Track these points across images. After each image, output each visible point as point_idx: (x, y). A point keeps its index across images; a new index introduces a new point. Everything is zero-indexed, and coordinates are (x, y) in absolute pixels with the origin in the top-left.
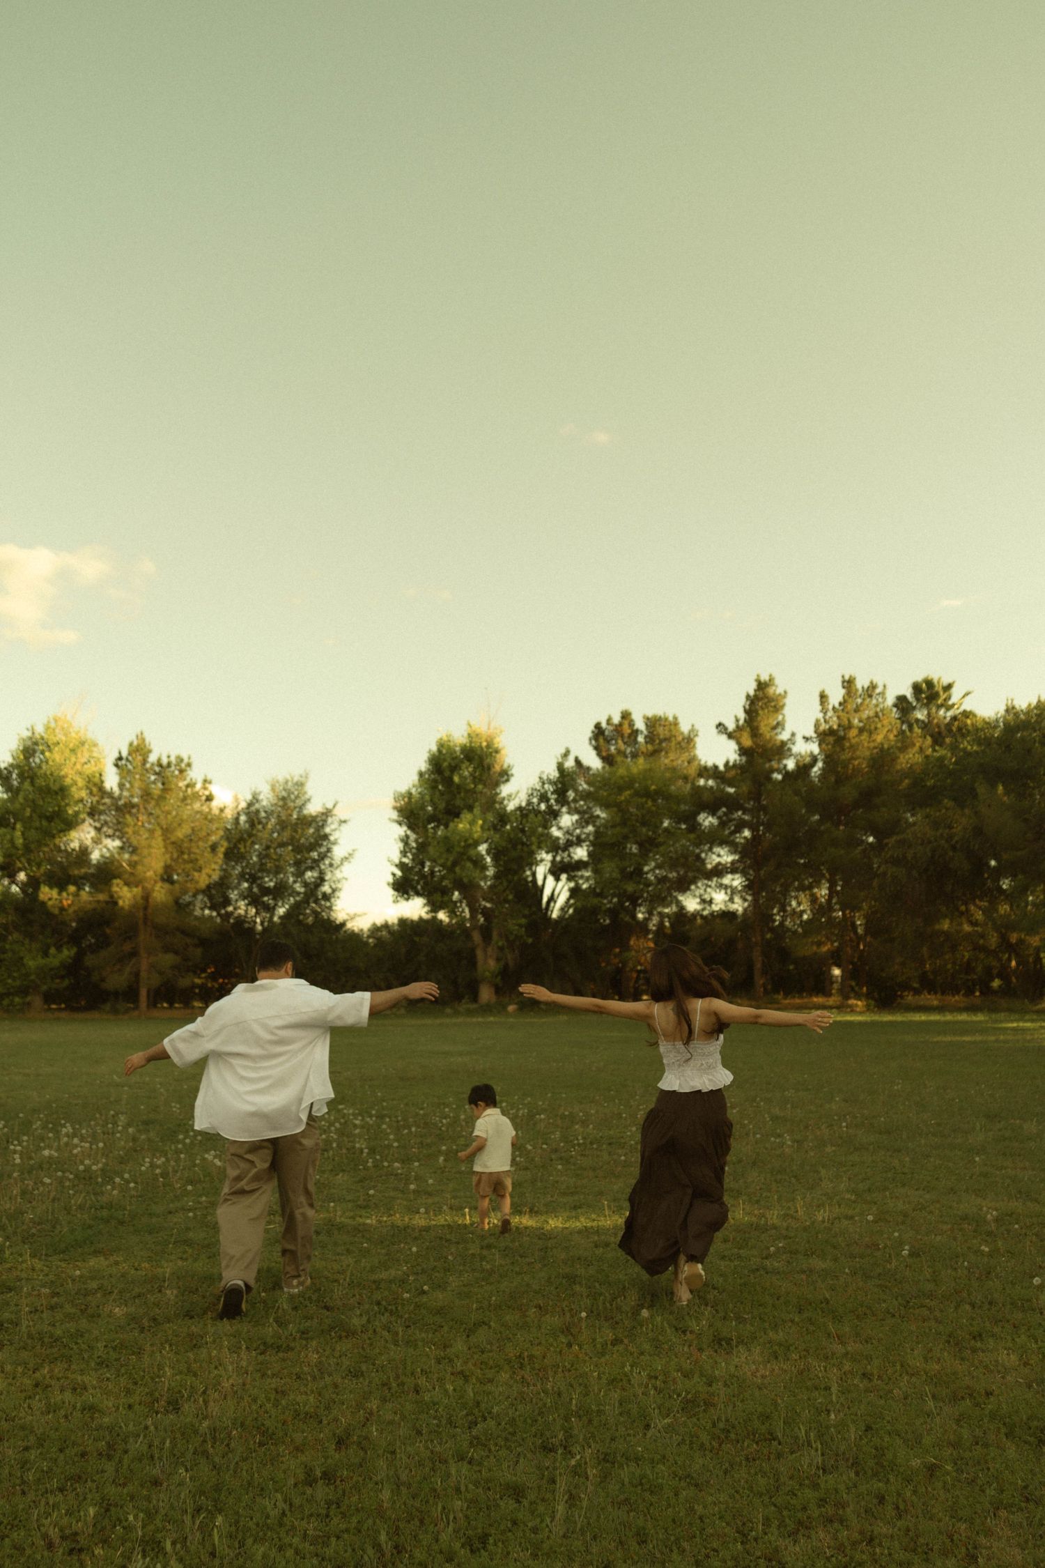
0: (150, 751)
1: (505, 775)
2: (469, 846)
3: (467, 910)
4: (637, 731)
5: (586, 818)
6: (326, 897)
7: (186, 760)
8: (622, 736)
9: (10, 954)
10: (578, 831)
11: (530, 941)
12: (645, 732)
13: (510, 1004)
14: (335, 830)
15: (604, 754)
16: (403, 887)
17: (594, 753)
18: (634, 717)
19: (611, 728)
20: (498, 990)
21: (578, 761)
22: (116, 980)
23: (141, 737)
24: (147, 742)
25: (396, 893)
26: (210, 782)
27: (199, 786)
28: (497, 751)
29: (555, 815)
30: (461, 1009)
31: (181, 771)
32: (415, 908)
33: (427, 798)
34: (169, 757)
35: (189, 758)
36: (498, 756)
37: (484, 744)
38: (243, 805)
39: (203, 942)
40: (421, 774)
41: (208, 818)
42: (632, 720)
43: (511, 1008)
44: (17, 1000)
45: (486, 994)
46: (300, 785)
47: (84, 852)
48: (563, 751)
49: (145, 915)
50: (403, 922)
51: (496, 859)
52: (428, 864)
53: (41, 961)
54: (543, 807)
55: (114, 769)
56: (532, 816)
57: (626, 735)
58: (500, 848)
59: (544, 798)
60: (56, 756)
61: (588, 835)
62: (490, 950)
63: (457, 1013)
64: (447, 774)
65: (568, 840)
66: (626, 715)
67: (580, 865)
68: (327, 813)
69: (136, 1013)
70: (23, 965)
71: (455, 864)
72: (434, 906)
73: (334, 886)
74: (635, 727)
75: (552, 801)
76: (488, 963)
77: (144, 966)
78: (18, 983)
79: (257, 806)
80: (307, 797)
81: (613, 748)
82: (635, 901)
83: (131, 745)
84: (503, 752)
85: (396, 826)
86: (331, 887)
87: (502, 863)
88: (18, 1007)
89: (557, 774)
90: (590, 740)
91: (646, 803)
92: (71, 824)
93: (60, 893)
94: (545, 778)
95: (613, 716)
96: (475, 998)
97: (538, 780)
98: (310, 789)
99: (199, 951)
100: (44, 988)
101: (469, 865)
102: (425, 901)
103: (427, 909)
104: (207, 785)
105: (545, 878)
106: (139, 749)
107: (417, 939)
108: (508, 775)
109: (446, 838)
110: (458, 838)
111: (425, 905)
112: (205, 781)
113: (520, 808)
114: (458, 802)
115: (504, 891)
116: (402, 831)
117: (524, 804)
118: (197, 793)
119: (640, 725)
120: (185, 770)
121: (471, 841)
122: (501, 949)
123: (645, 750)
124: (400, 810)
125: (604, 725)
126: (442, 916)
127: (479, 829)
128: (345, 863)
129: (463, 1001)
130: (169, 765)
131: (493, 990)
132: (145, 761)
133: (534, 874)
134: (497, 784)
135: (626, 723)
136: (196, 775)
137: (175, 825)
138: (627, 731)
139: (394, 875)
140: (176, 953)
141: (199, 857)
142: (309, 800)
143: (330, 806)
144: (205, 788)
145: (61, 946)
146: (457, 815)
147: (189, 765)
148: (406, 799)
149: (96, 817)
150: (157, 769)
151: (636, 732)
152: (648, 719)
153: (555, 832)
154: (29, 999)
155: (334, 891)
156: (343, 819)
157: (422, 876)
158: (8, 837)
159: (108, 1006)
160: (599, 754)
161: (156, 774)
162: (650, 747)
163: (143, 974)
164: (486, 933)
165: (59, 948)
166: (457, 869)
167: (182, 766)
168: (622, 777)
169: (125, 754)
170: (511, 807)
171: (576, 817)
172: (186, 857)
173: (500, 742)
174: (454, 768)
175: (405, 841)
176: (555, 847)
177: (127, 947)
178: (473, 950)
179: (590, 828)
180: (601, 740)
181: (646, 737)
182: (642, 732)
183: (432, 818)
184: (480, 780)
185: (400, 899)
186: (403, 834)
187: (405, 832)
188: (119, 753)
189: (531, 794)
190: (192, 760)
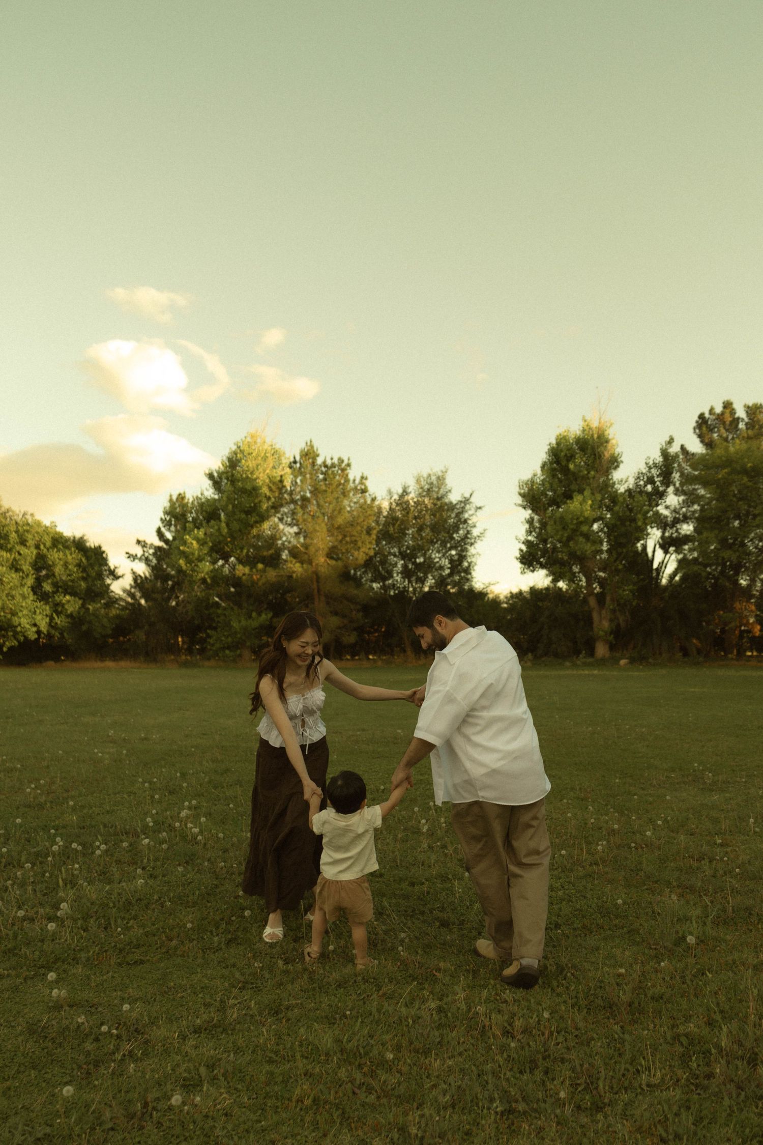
0: (318, 456)
1: (614, 462)
2: (581, 523)
3: (584, 579)
4: (738, 418)
5: (692, 498)
6: (467, 571)
7: (346, 462)
8: (724, 423)
9: (222, 618)
10: (684, 510)
12: (746, 420)
13: (622, 659)
14: (472, 515)
15: (707, 441)
16: (529, 560)
17: (697, 440)
18: (735, 406)
19: (713, 417)
20: (612, 648)
21: (683, 448)
23: (310, 444)
24: (315, 449)
25: (523, 566)
26: (366, 479)
27: (357, 482)
28: (607, 441)
29: (661, 495)
30: (578, 662)
31: (343, 470)
32: (540, 579)
33: (547, 485)
34: (332, 459)
35: (349, 459)
36: (609, 446)
37: (596, 436)
38: (396, 497)
40: (543, 464)
41: (365, 508)
42: (733, 409)
43: (623, 662)
44: (230, 653)
45: (601, 650)
46: (441, 479)
47: (274, 537)
48: (668, 439)
49: (318, 586)
50: (533, 590)
51: (608, 535)
52: (549, 540)
53: (245, 623)
54: (649, 488)
55: (290, 471)
56: (637, 496)
57: (728, 423)
58: (612, 526)
59: (651, 481)
60: (250, 463)
61: (694, 512)
62: (604, 612)
63: (575, 666)
64: (564, 463)
65: (675, 518)
66: (728, 405)
67: (686, 539)
68: (466, 501)
70: (232, 626)
71: (569, 539)
72: (555, 577)
74: (736, 416)
75: (658, 483)
76: (602, 623)
78: (230, 639)
79: (407, 497)
80: (448, 487)
81: (715, 435)
82: (737, 569)
83: (302, 451)
84: (614, 442)
85: (522, 510)
87: (612, 538)
88: (231, 658)
89: (661, 459)
90: (694, 429)
91: (743, 479)
93: (251, 569)
94: (651, 463)
95: (715, 406)
96: (591, 652)
97: (645, 466)
98: (450, 482)
99: (361, 615)
100: (250, 643)
101: (581, 539)
102: (547, 572)
103: (550, 578)
104: (364, 481)
105: (654, 551)
106: (309, 454)
107: (540, 604)
108: (617, 462)
109: (562, 518)
110: (570, 516)
111: (547, 575)
112: (362, 478)
113: (629, 491)
114: (574, 487)
115: (615, 561)
116: (527, 513)
117: (631, 486)
118: (355, 487)
119: (741, 413)
120: (346, 470)
121: (582, 519)
122: (614, 611)
123: (745, 435)
124: (523, 496)
125: (707, 415)
126: (562, 584)
127: (589, 508)
128: (479, 542)
129: (581, 656)
130: (333, 465)
131: (607, 646)
132: (313, 464)
133: (645, 547)
134: (607, 472)
135: (728, 411)
136: (354, 474)
137: (336, 513)
138: (728, 419)
139: (521, 550)
140: (344, 616)
141: (358, 539)
142: (450, 491)
143: (467, 495)
144: (362, 483)
145: (261, 612)
146: (571, 498)
147: (349, 465)
148: (530, 486)
150: (324, 469)
151: (738, 420)
152: (748, 407)
153: (661, 509)
154: (239, 652)
155: (470, 565)
156: (478, 506)
157: (545, 552)
160: (702, 442)
161: (322, 473)
162: (750, 432)
164: (601, 598)
166: (571, 544)
167: (342, 467)
168: (719, 457)
169: (298, 459)
170: (622, 489)
171: (682, 498)
172: (348, 539)
173: (611, 433)
174: (571, 457)
175: (530, 522)
176: (663, 524)
178: (590, 613)
179: (696, 507)
180: (704, 429)
181: (746, 424)
182: (743, 420)
183: (552, 502)
184: (593, 468)
185: (526, 570)
186: (528, 517)
187: (530, 515)
188: (294, 458)
189: (639, 478)
190: (351, 461)
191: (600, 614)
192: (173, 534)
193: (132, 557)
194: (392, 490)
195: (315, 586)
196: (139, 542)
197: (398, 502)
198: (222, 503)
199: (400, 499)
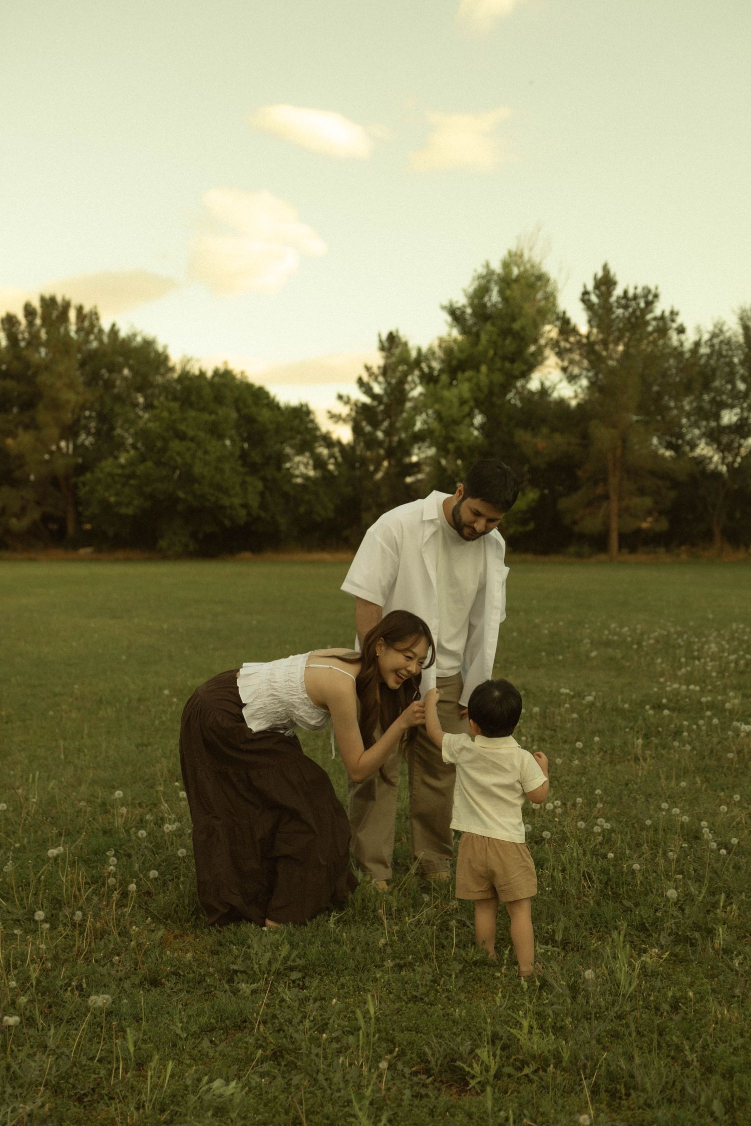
0: (615, 283)
7: (653, 291)
22: (590, 524)
23: (605, 268)
24: (612, 273)
26: (677, 314)
27: (667, 318)
31: (649, 304)
34: (636, 288)
35: (656, 288)
38: (706, 337)
39: (675, 484)
41: (678, 353)
47: (544, 392)
49: (615, 458)
55: (581, 306)
69: (603, 557)
77: (615, 507)
79: (720, 338)
83: (596, 277)
92: (532, 364)
93: (533, 436)
99: (672, 494)
104: (675, 317)
106: (605, 283)
112: (672, 313)
118: (665, 325)
120: (653, 302)
130: (635, 297)
132: (609, 294)
136: (663, 306)
140: (651, 496)
144: (674, 321)
147: (656, 296)
149: (563, 355)
150: (623, 302)
158: (475, 381)
159: (572, 549)
161: (621, 306)
163: (614, 519)
167: (650, 298)
169: (590, 287)
177: (600, 490)
188: (585, 286)
190: (659, 290)
192: (383, 386)
193: (335, 418)
194: (702, 327)
195: (610, 457)
196: (340, 397)
197: (709, 343)
198: (480, 348)
199: (711, 339)
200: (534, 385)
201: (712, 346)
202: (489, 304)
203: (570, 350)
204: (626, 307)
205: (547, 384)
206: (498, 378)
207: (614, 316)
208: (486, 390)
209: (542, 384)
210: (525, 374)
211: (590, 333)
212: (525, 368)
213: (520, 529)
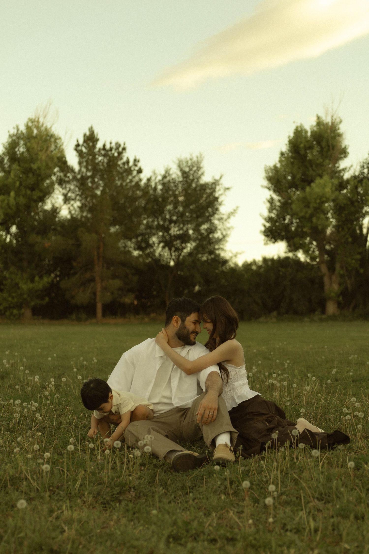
0: (97, 140)
1: (343, 153)
3: (316, 250)
6: (217, 242)
7: (122, 146)
9: (9, 281)
11: (362, 271)
14: (222, 194)
16: (271, 233)
20: (340, 306)
22: (81, 297)
23: (91, 130)
25: (266, 238)
26: (139, 161)
27: (131, 163)
28: (339, 135)
30: (315, 318)
31: (120, 154)
34: (111, 143)
35: (124, 144)
36: (339, 139)
37: (329, 131)
38: (160, 178)
39: (137, 272)
40: (282, 154)
44: (15, 311)
45: (331, 308)
47: (55, 211)
49: (98, 253)
50: (265, 260)
51: (336, 213)
52: (288, 217)
53: (31, 285)
55: (75, 153)
58: (343, 205)
62: (334, 277)
63: (313, 321)
64: (302, 152)
68: (215, 183)
69: (94, 321)
70: (19, 288)
71: (312, 216)
72: (293, 247)
73: (224, 233)
76: (333, 287)
77: (99, 287)
78: (15, 300)
79: (168, 178)
83: (85, 135)
84: (344, 136)
85: (267, 190)
86: (222, 234)
88: (16, 317)
93: (42, 239)
96: (324, 311)
98: (204, 166)
99: (136, 278)
100: (33, 304)
102: (287, 244)
103: (287, 250)
104: (137, 163)
106: (91, 138)
108: (345, 153)
109: (304, 198)
111: (286, 247)
112: (135, 160)
113: (355, 177)
114: (310, 172)
116: (268, 194)
117: (357, 174)
118: (130, 168)
120: (122, 153)
122: (342, 276)
124: (270, 179)
126: (299, 255)
128: (232, 217)
129: (316, 313)
130: (111, 149)
131: (336, 306)
132: (94, 146)
134: (337, 159)
139: (265, 226)
140: (120, 279)
142: (203, 174)
143: (217, 178)
144: (136, 165)
146: (311, 181)
147: (124, 149)
148: (274, 172)
149: (64, 186)
150: (103, 152)
154: (23, 311)
155: (224, 237)
156: (227, 187)
157: (284, 226)
158: (6, 202)
159: (74, 316)
161: (102, 155)
163: (99, 294)
164: (331, 266)
165: (41, 277)
167: (120, 150)
169: (81, 142)
170: (347, 176)
175: (271, 201)
177: (88, 275)
178: (322, 278)
183: (293, 185)
184: (326, 157)
185: (269, 242)
186: (269, 197)
187: (271, 196)
188: (78, 141)
189: (363, 166)
190: (126, 146)
191: (331, 279)
194: (157, 172)
195: (95, 253)
197: (162, 182)
198: (10, 180)
199: (163, 180)
200: (48, 207)
201: (164, 184)
202: (18, 153)
203: (68, 182)
204: (105, 156)
205: (57, 205)
206: (22, 200)
207: (97, 161)
208: (14, 208)
209: (53, 206)
210: (42, 199)
211: (80, 171)
212: (41, 194)
213: (39, 302)
